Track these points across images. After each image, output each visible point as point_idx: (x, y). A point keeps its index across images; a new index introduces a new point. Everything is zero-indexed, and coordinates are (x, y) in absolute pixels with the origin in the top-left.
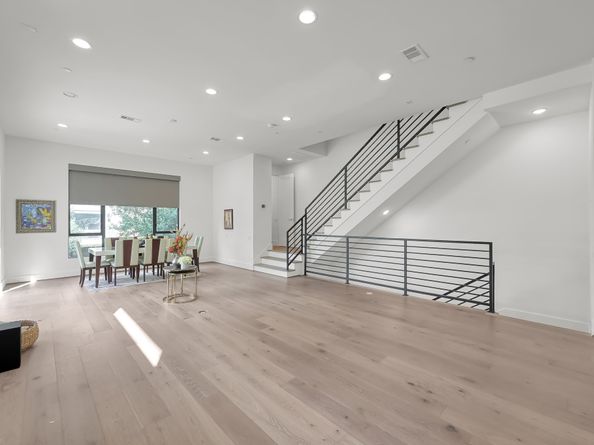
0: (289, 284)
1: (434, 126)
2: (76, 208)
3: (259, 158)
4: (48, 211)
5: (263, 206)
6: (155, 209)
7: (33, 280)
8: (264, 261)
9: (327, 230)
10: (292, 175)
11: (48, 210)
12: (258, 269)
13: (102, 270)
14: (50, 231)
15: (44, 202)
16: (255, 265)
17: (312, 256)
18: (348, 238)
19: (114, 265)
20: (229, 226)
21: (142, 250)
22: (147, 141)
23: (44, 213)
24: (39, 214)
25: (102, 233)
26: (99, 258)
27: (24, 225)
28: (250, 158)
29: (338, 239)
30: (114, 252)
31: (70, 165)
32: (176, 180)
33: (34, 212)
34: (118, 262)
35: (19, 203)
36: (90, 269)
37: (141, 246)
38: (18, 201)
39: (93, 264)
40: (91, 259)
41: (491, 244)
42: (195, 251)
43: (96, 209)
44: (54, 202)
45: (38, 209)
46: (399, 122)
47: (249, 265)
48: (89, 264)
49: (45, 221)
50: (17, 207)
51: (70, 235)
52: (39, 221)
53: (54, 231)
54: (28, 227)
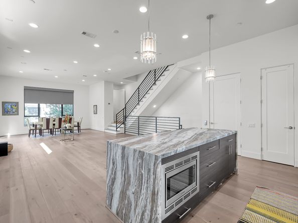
0: (117, 136)
1: (165, 73)
2: (28, 105)
3: (107, 83)
5: (109, 104)
6: (62, 105)
7: (9, 135)
8: (110, 128)
9: (132, 114)
10: (124, 90)
11: (15, 106)
12: (106, 131)
13: (38, 131)
14: (16, 115)
15: (13, 103)
16: (105, 129)
17: (128, 125)
18: (139, 117)
19: (42, 128)
20: (96, 113)
21: (54, 123)
24: (12, 107)
25: (39, 116)
26: (36, 125)
27: (5, 112)
29: (136, 118)
30: (42, 123)
31: (25, 87)
32: (72, 92)
33: (10, 107)
34: (44, 127)
35: (3, 103)
36: (33, 130)
37: (54, 121)
38: (3, 102)
39: (34, 128)
40: (33, 126)
41: (180, 118)
42: (78, 123)
43: (36, 105)
44: (18, 103)
45: (11, 105)
46: (155, 70)
47: (103, 130)
48: (32, 128)
49: (14, 110)
50: (3, 104)
51: (25, 116)
52: (12, 110)
53: (18, 115)
54: (7, 113)
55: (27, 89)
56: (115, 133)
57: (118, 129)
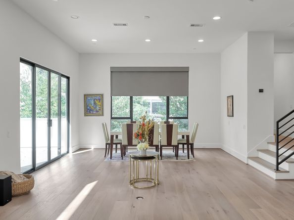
4: (99, 102)
5: (261, 91)
6: (168, 98)
7: (93, 147)
11: (99, 100)
14: (100, 115)
15: (97, 95)
16: (249, 158)
20: (231, 114)
22: (149, 40)
23: (97, 102)
24: (95, 103)
25: (131, 117)
26: (113, 137)
27: (88, 111)
28: (245, 37)
31: (111, 68)
32: (185, 71)
33: (92, 102)
35: (86, 97)
38: (85, 95)
42: (188, 137)
44: (102, 95)
45: (94, 100)
47: (244, 158)
49: (98, 108)
51: (112, 118)
52: (95, 108)
53: (103, 115)
54: (90, 112)
55: (114, 71)
56: (273, 175)
57: (284, 166)
